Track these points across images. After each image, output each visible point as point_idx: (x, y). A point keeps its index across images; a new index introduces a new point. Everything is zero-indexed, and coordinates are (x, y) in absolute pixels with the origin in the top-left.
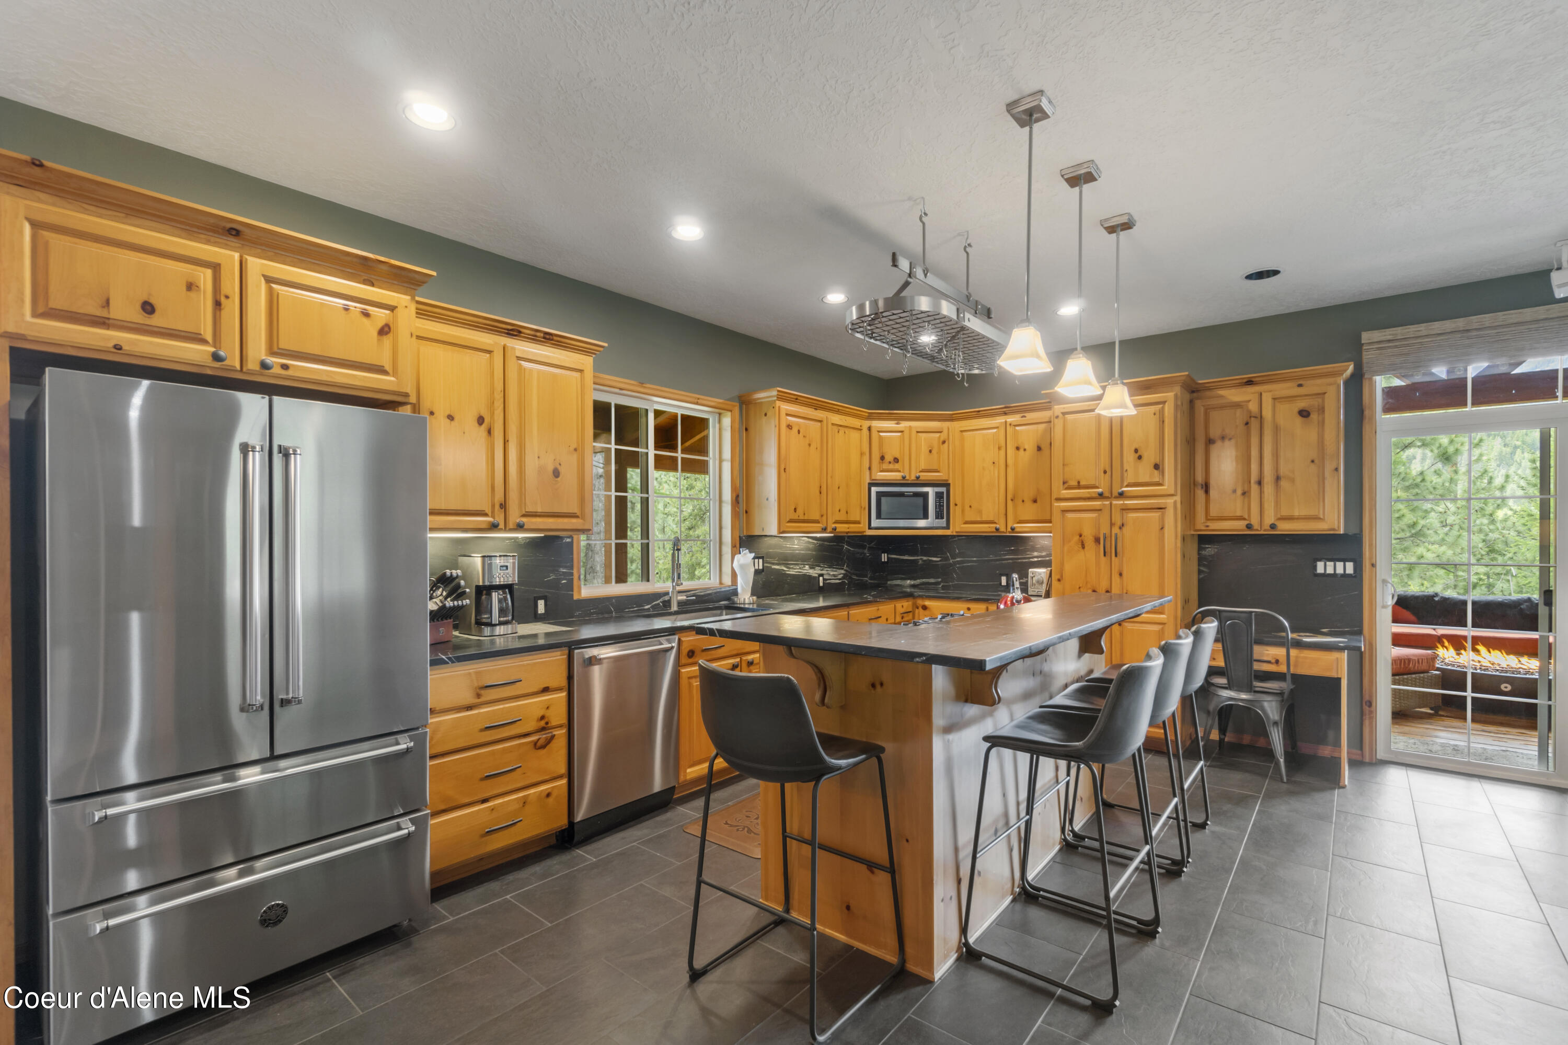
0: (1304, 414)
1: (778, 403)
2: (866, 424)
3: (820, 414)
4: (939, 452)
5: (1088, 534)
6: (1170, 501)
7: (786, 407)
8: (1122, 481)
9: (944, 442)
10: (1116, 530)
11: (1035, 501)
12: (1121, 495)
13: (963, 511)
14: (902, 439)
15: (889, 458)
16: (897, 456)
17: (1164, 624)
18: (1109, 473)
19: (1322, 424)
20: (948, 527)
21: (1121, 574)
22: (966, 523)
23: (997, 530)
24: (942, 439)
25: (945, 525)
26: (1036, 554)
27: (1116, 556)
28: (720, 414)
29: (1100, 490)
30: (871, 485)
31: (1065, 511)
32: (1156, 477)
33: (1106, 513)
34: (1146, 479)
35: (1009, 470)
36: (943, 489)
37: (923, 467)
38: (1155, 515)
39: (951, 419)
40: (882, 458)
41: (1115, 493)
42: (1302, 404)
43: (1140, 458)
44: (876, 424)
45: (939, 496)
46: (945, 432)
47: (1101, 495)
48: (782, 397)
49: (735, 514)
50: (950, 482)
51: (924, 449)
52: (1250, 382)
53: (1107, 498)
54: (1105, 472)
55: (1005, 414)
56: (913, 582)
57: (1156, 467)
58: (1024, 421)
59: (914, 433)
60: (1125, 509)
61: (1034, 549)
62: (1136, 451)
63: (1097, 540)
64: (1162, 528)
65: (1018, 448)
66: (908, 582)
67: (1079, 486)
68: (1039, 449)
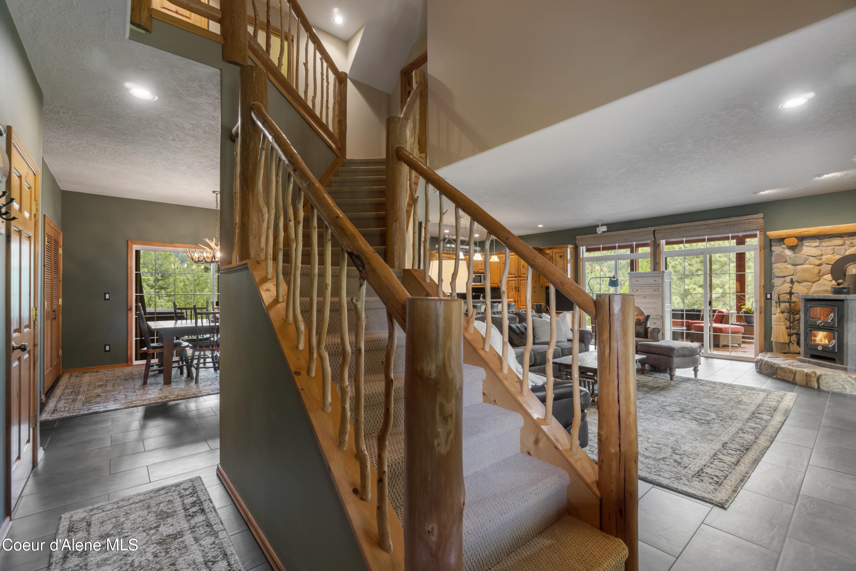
0: (561, 257)
5: (514, 286)
8: (520, 273)
10: (519, 285)
12: (520, 277)
13: (488, 281)
19: (564, 259)
21: (520, 296)
23: (498, 286)
27: (519, 292)
31: (509, 281)
33: (517, 281)
42: (561, 254)
43: (523, 267)
45: (484, 276)
47: (516, 276)
50: (485, 273)
52: (550, 248)
54: (517, 271)
60: (521, 280)
63: (515, 288)
65: (502, 264)
67: (512, 274)
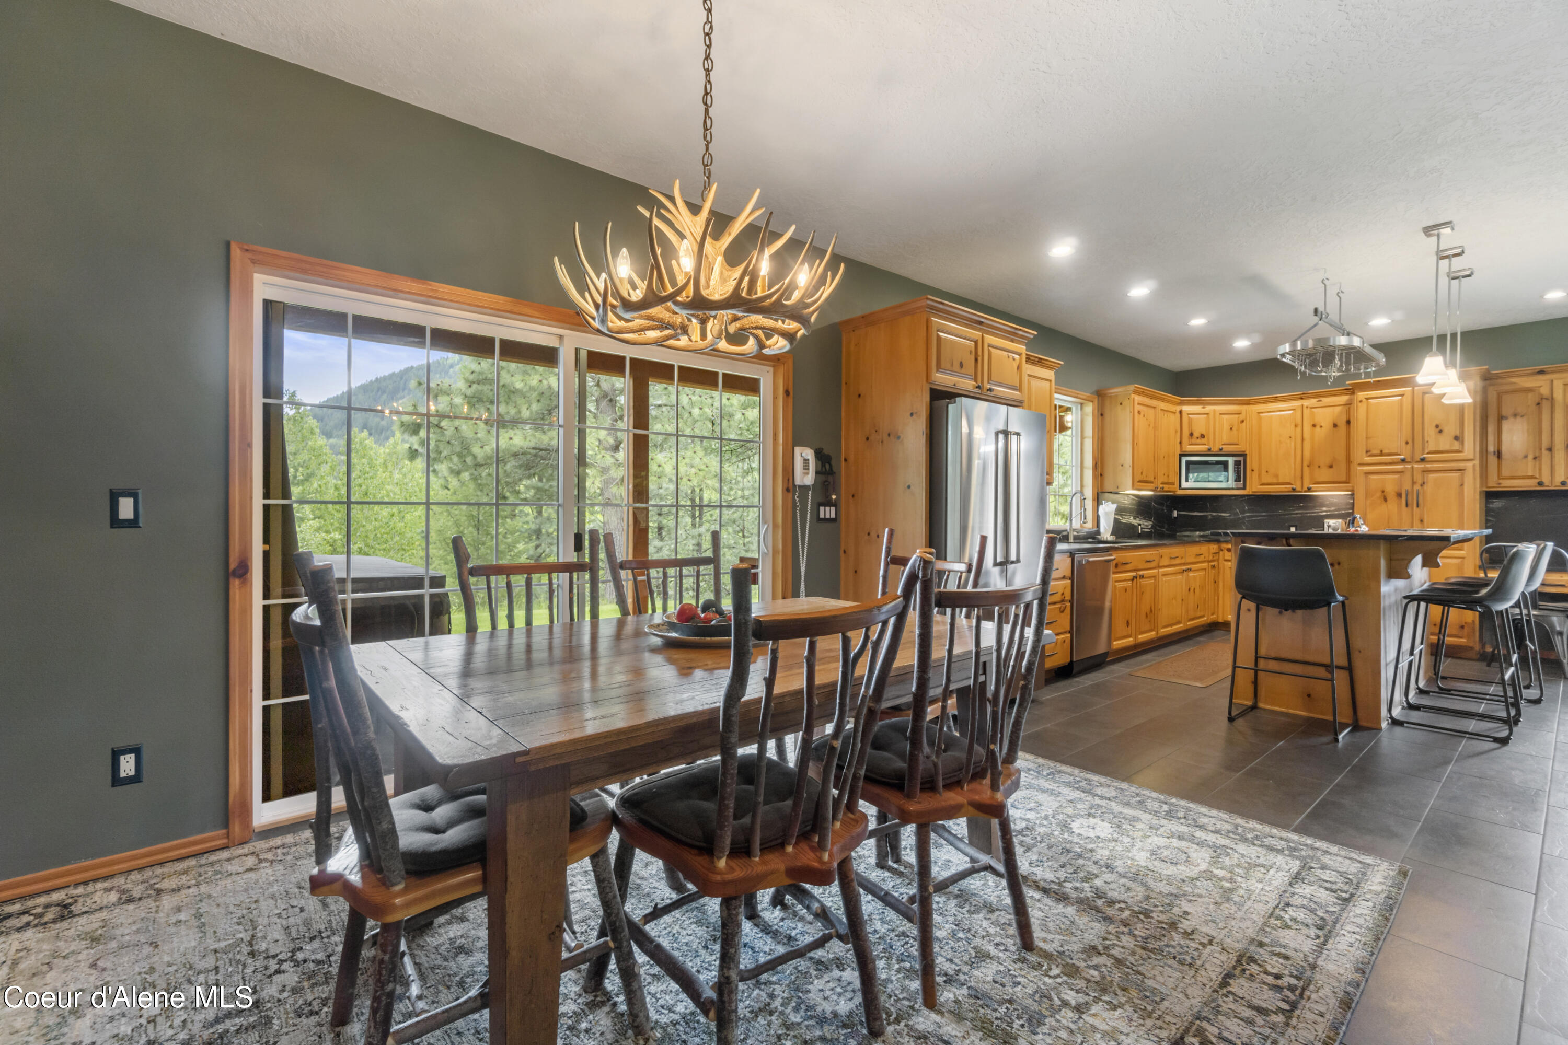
1: (1133, 396)
2: (1178, 408)
3: (1154, 403)
4: (1238, 430)
5: (1391, 489)
6: (1469, 465)
7: (1138, 398)
8: (1423, 449)
9: (1242, 421)
10: (1417, 487)
11: (1331, 467)
12: (1423, 460)
13: (1260, 475)
14: (1208, 419)
15: (1196, 434)
16: (1204, 433)
17: (1463, 558)
18: (1410, 444)
20: (1244, 488)
21: (1422, 521)
22: (1263, 484)
23: (1294, 490)
24: (1241, 419)
25: (1242, 486)
26: (1324, 509)
27: (1418, 506)
28: (1082, 404)
29: (1402, 457)
30: (1181, 455)
31: (1368, 473)
32: (1456, 445)
33: (1408, 476)
34: (1447, 448)
35: (1305, 442)
36: (1241, 459)
37: (1225, 440)
38: (1456, 475)
39: (1248, 403)
40: (1191, 435)
41: (1418, 458)
43: (1441, 431)
44: (1186, 409)
45: (1237, 464)
46: (1244, 413)
47: (1403, 461)
48: (1135, 392)
49: (1095, 476)
50: (1247, 452)
51: (1226, 427)
52: (1541, 373)
53: (1409, 462)
54: (1407, 443)
55: (1302, 399)
56: (1202, 533)
57: (1456, 438)
58: (1320, 404)
59: (1217, 414)
60: (1426, 471)
61: (1322, 505)
62: (1437, 426)
63: (1399, 495)
64: (1462, 485)
65: (1314, 426)
66: (1198, 533)
67: (1382, 454)
68: (1335, 426)
